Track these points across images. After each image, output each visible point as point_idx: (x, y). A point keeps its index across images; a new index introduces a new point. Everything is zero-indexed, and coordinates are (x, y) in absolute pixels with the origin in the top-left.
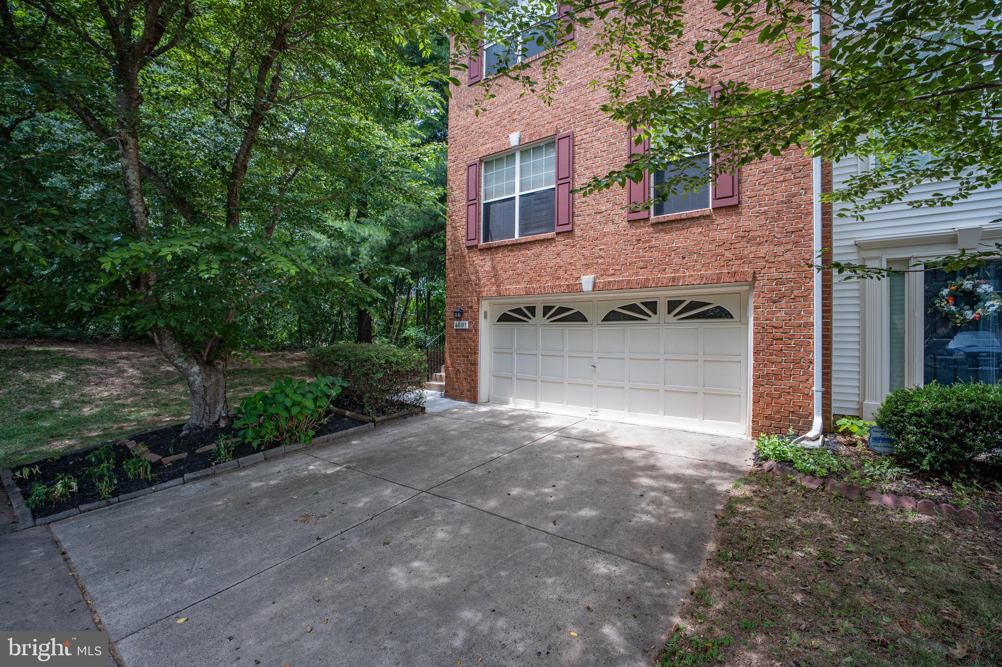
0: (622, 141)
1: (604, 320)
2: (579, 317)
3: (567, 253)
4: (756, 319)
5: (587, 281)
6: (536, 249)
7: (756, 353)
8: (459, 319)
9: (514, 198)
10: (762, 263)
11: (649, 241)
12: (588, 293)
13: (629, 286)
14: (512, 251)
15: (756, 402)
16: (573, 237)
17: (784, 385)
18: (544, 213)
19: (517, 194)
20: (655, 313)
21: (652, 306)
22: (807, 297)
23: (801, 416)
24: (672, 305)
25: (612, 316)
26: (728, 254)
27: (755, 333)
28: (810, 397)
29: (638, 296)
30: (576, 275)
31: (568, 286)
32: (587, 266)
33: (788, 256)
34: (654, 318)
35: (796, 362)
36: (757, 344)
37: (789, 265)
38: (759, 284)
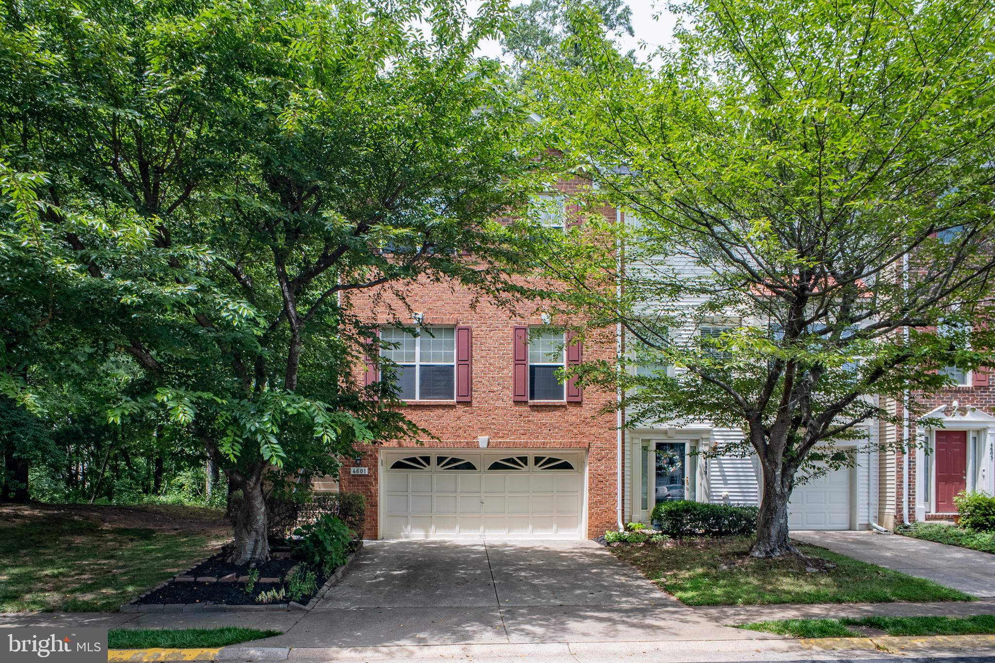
0: (509, 343)
1: (490, 468)
2: (469, 466)
3: (466, 418)
4: (590, 470)
5: (483, 440)
6: (440, 412)
7: (590, 490)
8: (358, 465)
9: (414, 366)
10: (593, 438)
11: (527, 417)
12: (483, 449)
13: (515, 446)
14: (415, 410)
15: (590, 518)
16: (471, 406)
17: (603, 507)
18: (443, 383)
19: (418, 363)
20: (526, 464)
21: (524, 460)
22: (614, 459)
23: (612, 524)
24: (537, 460)
25: (496, 466)
26: (575, 431)
27: (590, 478)
28: (615, 513)
29: (515, 453)
30: (474, 434)
31: (467, 443)
32: (483, 429)
33: (606, 434)
34: (526, 468)
35: (609, 494)
36: (590, 484)
37: (606, 440)
38: (592, 449)
